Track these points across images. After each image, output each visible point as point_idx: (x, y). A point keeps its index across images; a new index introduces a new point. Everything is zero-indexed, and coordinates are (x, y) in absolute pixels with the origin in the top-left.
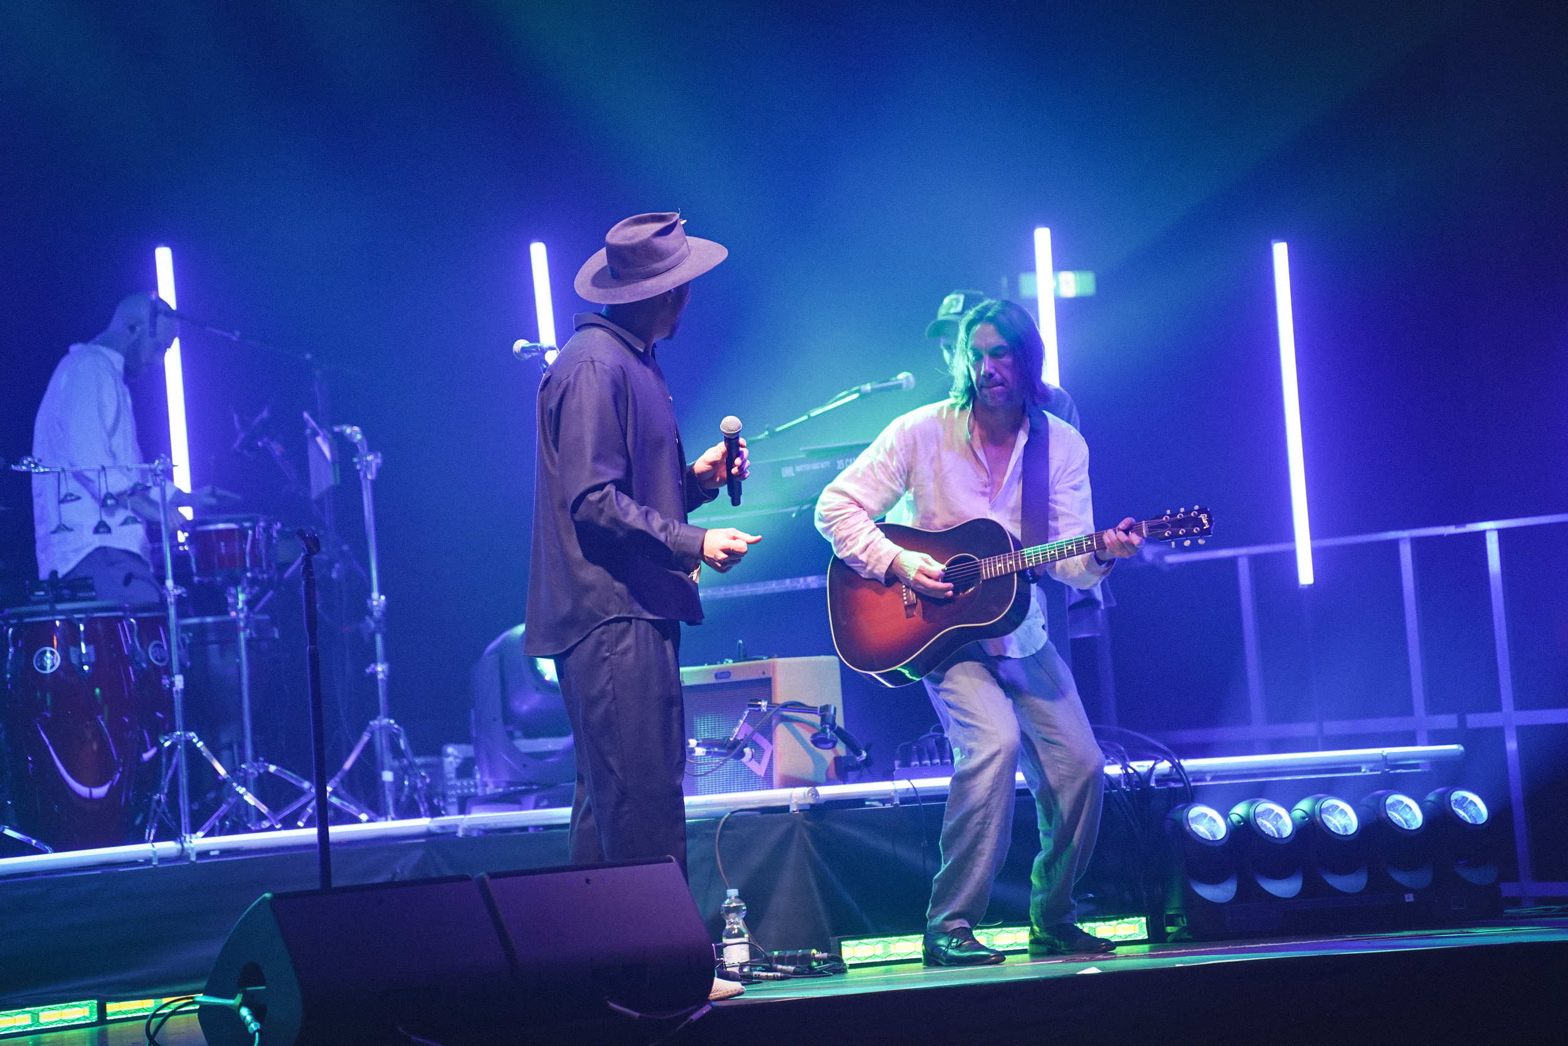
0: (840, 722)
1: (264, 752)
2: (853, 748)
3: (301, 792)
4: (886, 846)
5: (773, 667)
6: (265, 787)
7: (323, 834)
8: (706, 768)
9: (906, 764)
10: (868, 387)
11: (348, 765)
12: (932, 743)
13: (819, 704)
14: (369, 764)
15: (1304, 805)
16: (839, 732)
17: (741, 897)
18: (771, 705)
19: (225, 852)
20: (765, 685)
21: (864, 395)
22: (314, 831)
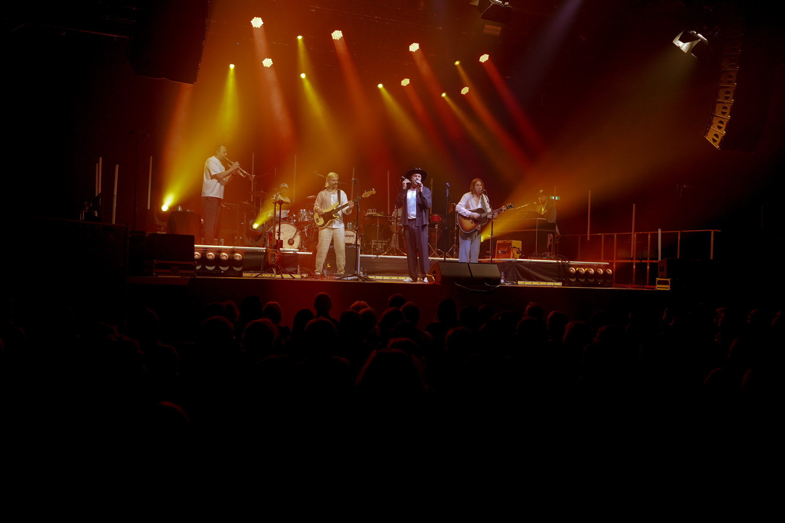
0: (521, 251)
1: (438, 248)
2: (522, 254)
3: (443, 254)
4: (527, 269)
5: (512, 242)
6: (438, 252)
7: (445, 259)
8: (501, 255)
9: (530, 257)
10: (529, 204)
11: (449, 251)
12: (534, 255)
13: (518, 247)
14: (452, 251)
15: (586, 269)
16: (520, 252)
17: (504, 273)
18: (511, 247)
19: (432, 260)
20: (511, 244)
21: (529, 205)
22: (444, 259)
